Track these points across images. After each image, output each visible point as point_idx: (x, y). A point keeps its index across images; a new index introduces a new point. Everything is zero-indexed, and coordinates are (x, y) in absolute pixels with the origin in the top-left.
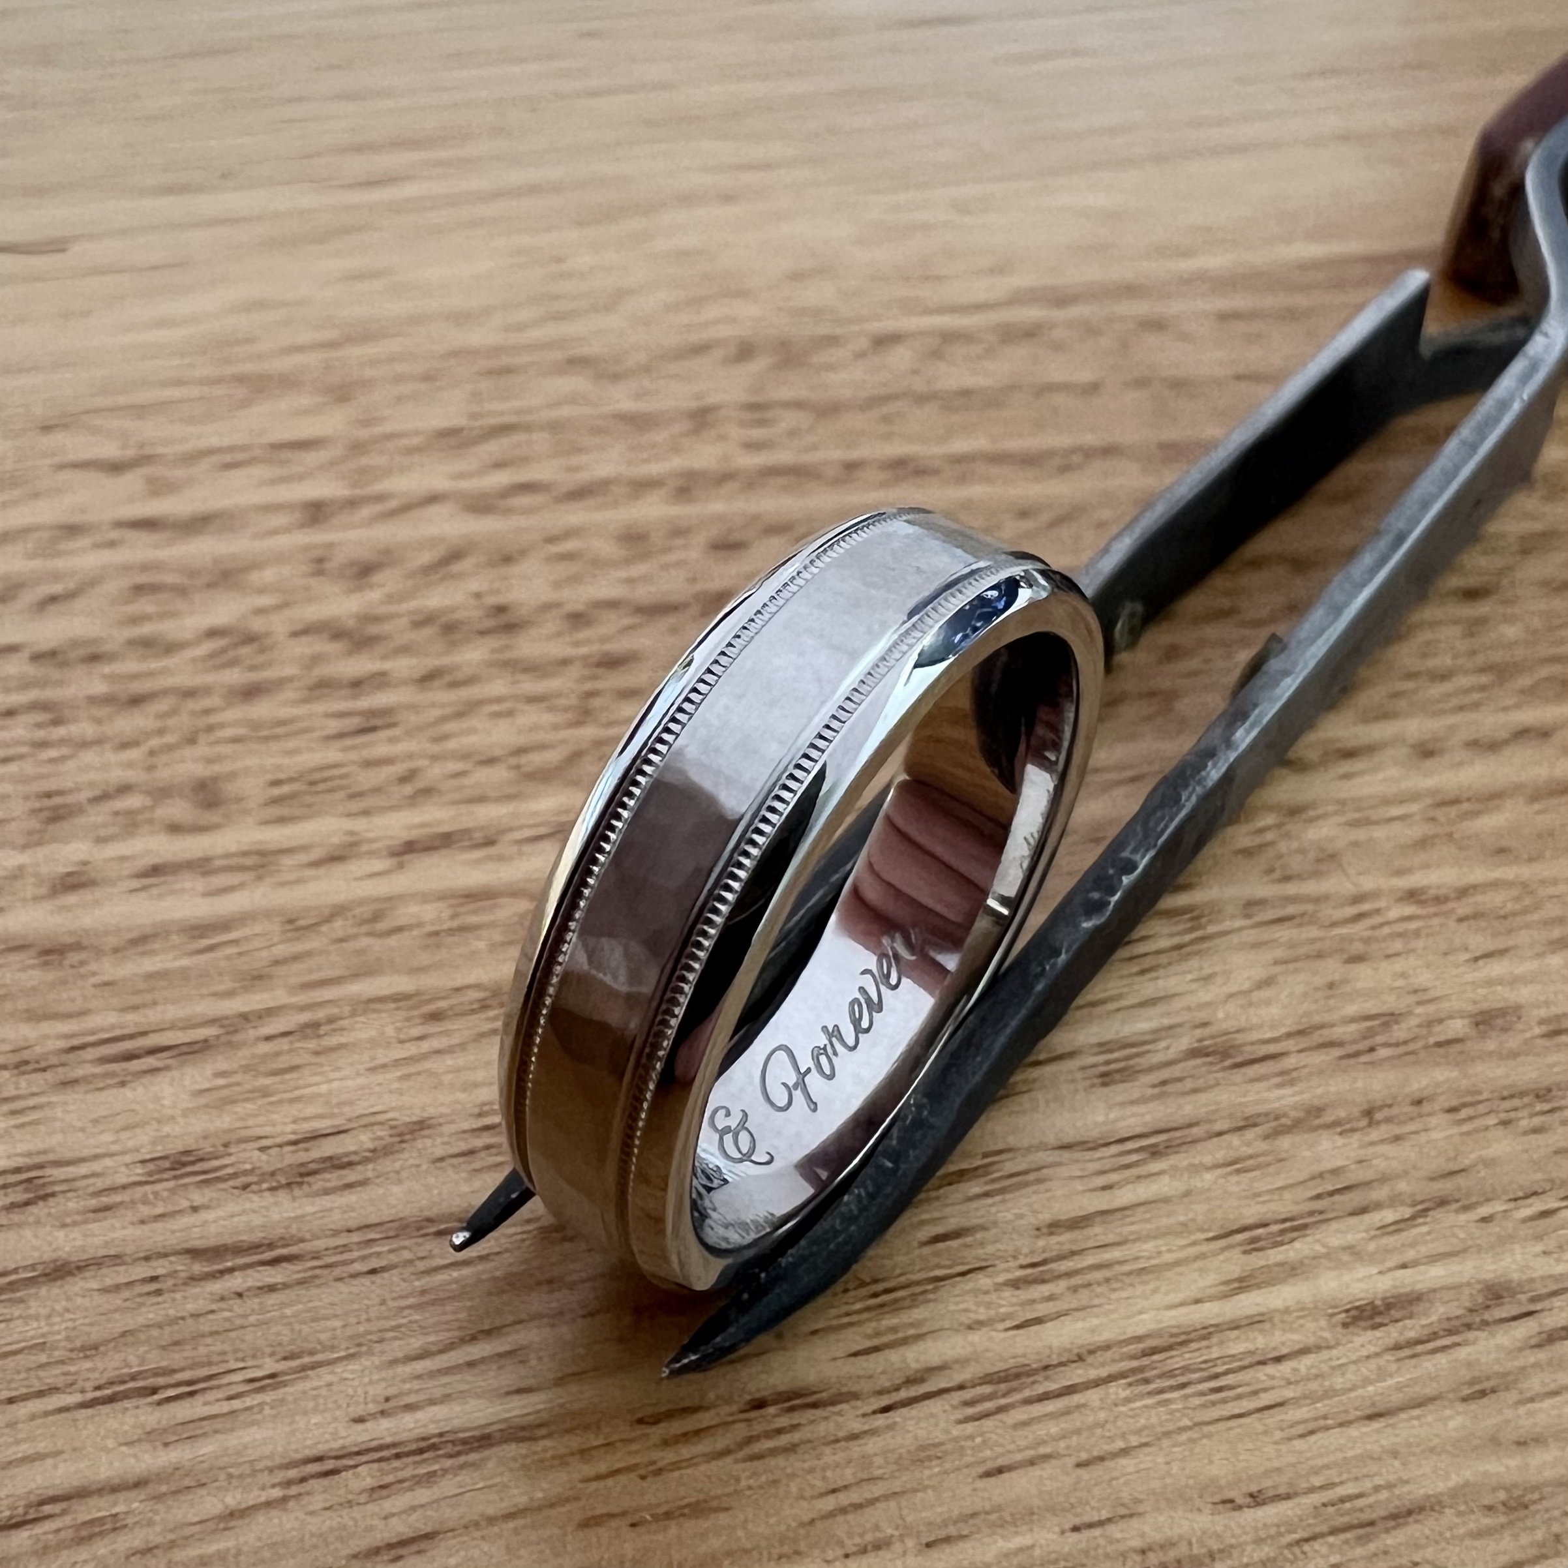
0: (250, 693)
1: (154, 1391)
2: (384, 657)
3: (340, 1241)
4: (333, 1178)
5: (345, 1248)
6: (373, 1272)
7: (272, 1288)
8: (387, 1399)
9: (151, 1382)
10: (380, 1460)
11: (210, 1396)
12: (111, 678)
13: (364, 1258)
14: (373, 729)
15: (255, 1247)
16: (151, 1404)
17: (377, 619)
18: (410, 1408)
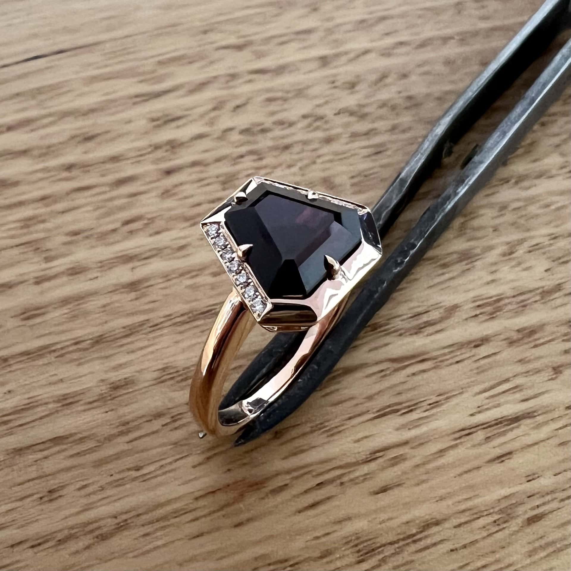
0: (328, 140)
1: (398, 411)
2: (373, 122)
3: (442, 352)
4: (431, 329)
5: (445, 354)
6: (457, 362)
7: (424, 371)
8: (479, 407)
9: (395, 408)
10: (484, 428)
11: (418, 411)
12: (273, 139)
13: (452, 358)
14: (380, 152)
15: (413, 357)
16: (398, 416)
17: (364, 106)
18: (487, 409)
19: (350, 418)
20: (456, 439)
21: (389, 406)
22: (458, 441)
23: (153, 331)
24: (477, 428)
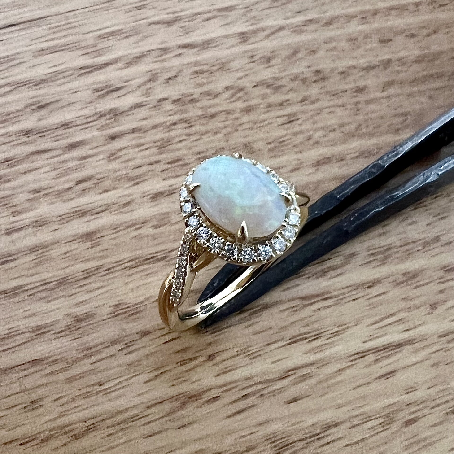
19: (268, 345)
20: (352, 361)
21: (299, 335)
22: (353, 363)
23: (107, 274)
24: (369, 353)
